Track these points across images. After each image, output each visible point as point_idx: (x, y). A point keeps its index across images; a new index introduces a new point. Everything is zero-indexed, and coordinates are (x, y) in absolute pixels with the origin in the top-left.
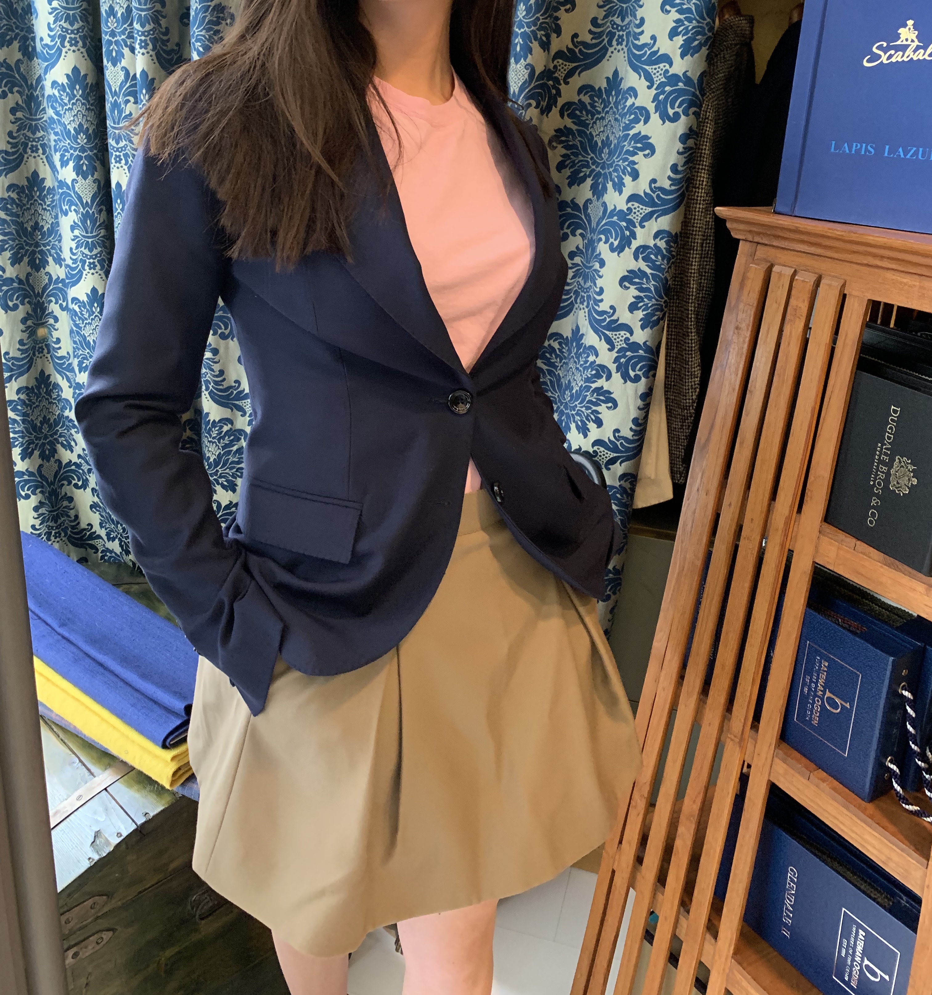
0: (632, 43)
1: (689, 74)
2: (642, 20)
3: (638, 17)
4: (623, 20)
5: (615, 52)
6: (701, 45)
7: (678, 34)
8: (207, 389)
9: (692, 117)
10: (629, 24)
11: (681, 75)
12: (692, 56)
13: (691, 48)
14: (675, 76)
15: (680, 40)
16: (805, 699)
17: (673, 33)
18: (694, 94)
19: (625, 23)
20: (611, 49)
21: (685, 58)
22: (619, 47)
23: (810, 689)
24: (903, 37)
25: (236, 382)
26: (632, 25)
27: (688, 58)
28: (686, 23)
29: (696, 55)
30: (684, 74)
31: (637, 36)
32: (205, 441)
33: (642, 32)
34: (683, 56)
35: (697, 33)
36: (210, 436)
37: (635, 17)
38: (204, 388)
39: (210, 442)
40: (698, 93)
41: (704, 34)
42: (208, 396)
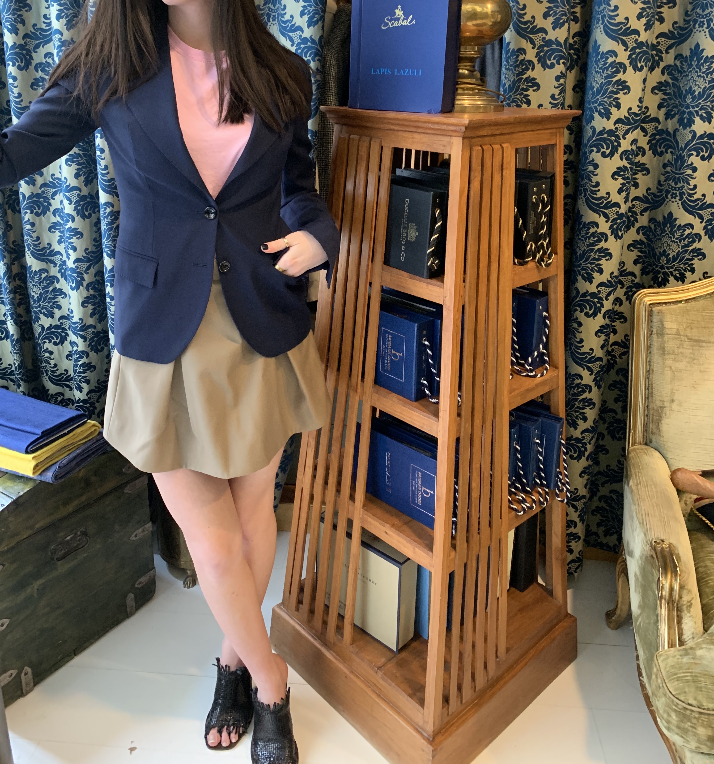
0: (281, 20)
1: (313, 37)
2: (285, 6)
3: (283, 5)
4: (274, 7)
5: (272, 25)
6: (317, 21)
7: (305, 14)
8: (29, 249)
9: (317, 62)
10: (278, 9)
11: (309, 38)
12: (314, 27)
13: (312, 22)
14: (305, 38)
15: (306, 18)
16: (383, 357)
17: (302, 14)
18: (317, 49)
19: (276, 8)
20: (269, 24)
21: (310, 28)
22: (274, 22)
23: (385, 353)
24: (397, 14)
25: (48, 244)
26: (280, 9)
27: (312, 28)
28: (308, 7)
29: (316, 26)
30: (311, 37)
31: (283, 15)
32: (30, 285)
33: (285, 13)
34: (309, 27)
35: (315, 13)
36: (34, 281)
37: (281, 4)
38: (27, 249)
39: (33, 285)
40: (319, 48)
41: (319, 14)
42: (30, 254)
